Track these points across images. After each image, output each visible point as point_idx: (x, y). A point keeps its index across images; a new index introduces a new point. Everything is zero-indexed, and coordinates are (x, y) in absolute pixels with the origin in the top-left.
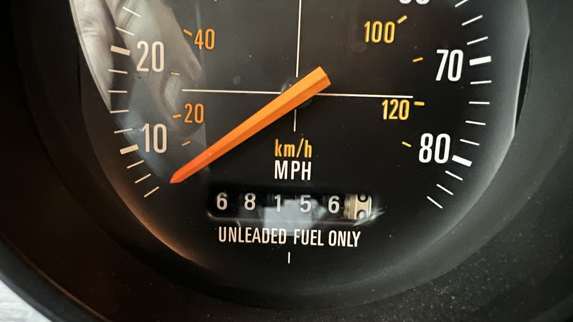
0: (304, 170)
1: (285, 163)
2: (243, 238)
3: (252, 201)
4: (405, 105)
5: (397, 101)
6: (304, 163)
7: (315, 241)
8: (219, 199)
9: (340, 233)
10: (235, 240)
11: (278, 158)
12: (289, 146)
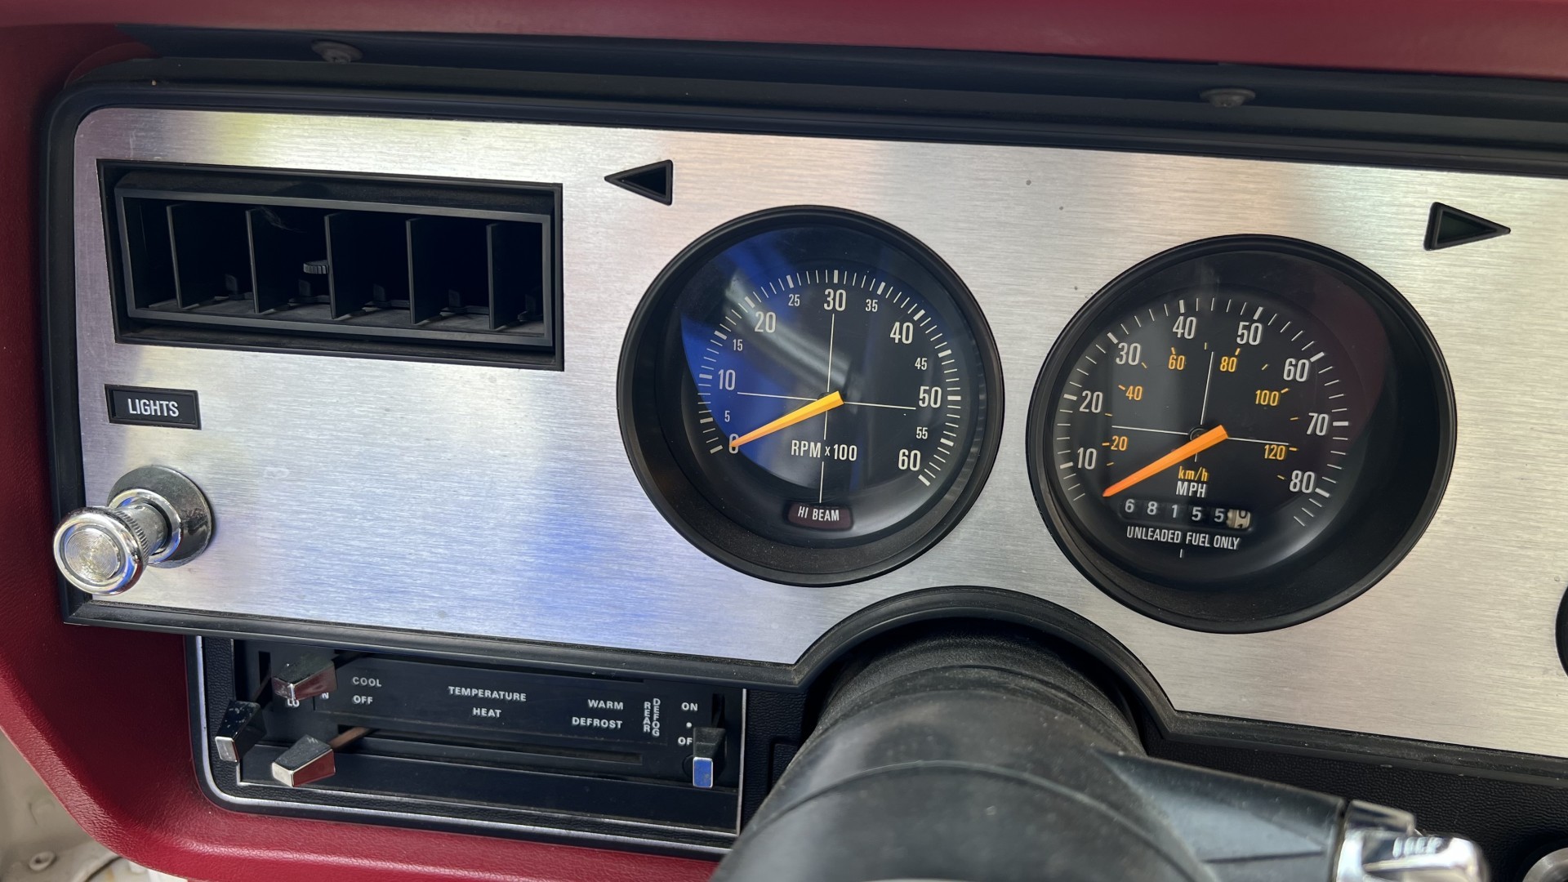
0: (1200, 490)
1: (1186, 484)
2: (1147, 536)
3: (1154, 508)
4: (1282, 449)
5: (1275, 446)
6: (1200, 485)
7: (1204, 542)
8: (1127, 504)
9: (1224, 538)
10: (1139, 537)
11: (1181, 480)
12: (1190, 472)
